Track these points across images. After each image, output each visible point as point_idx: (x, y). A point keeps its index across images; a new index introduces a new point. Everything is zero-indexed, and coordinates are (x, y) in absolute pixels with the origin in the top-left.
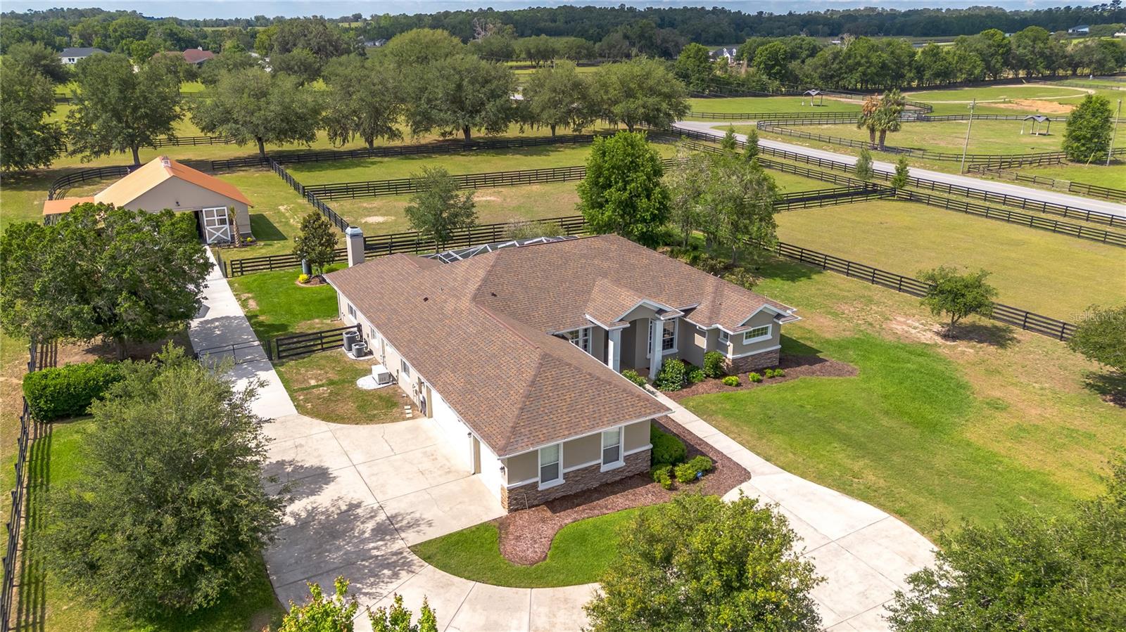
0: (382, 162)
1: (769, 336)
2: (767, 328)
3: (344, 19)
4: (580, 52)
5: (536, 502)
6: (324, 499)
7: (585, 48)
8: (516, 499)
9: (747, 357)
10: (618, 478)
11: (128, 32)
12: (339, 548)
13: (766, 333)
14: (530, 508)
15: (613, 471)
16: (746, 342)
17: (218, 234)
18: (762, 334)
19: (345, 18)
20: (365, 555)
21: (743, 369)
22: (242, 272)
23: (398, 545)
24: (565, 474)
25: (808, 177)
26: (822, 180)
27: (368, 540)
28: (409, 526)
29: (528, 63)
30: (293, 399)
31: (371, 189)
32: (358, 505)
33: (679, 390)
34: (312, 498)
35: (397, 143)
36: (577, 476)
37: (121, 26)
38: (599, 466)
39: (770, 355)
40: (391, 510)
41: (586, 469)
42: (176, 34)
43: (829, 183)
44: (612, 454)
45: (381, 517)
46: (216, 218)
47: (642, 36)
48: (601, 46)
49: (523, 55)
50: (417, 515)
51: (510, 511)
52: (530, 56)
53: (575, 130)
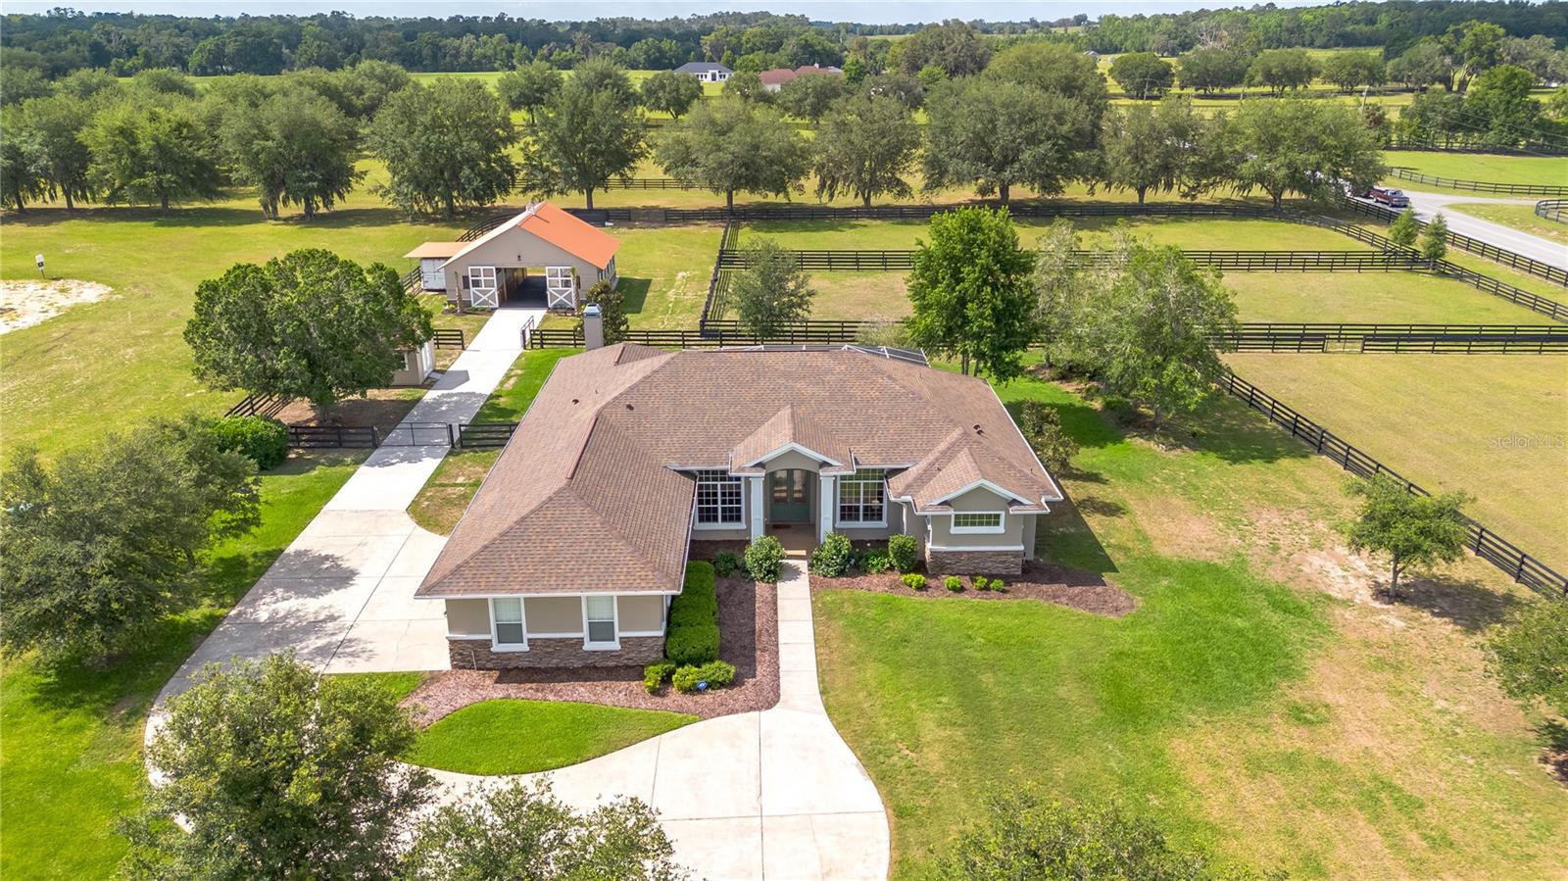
0: (865, 226)
1: (1000, 529)
2: (998, 516)
3: (1063, 23)
4: (1357, 73)
5: (489, 665)
7: (1365, 68)
8: (460, 654)
9: (960, 553)
10: (611, 664)
11: (762, 43)
13: (997, 524)
14: (479, 669)
15: (605, 652)
16: (954, 530)
17: (561, 298)
18: (988, 524)
19: (1064, 20)
21: (952, 569)
22: (542, 344)
24: (529, 640)
25: (1514, 301)
26: (1534, 309)
28: (351, 654)
29: (1268, 89)
30: (421, 493)
31: (857, 261)
33: (832, 577)
35: (904, 202)
36: (548, 647)
37: (755, 36)
38: (581, 641)
39: (1003, 558)
41: (561, 640)
42: (811, 46)
43: (1545, 317)
44: (602, 631)
46: (560, 279)
47: (1475, 49)
48: (1399, 64)
49: (1259, 78)
51: (454, 667)
52: (1270, 78)
53: (1185, 195)
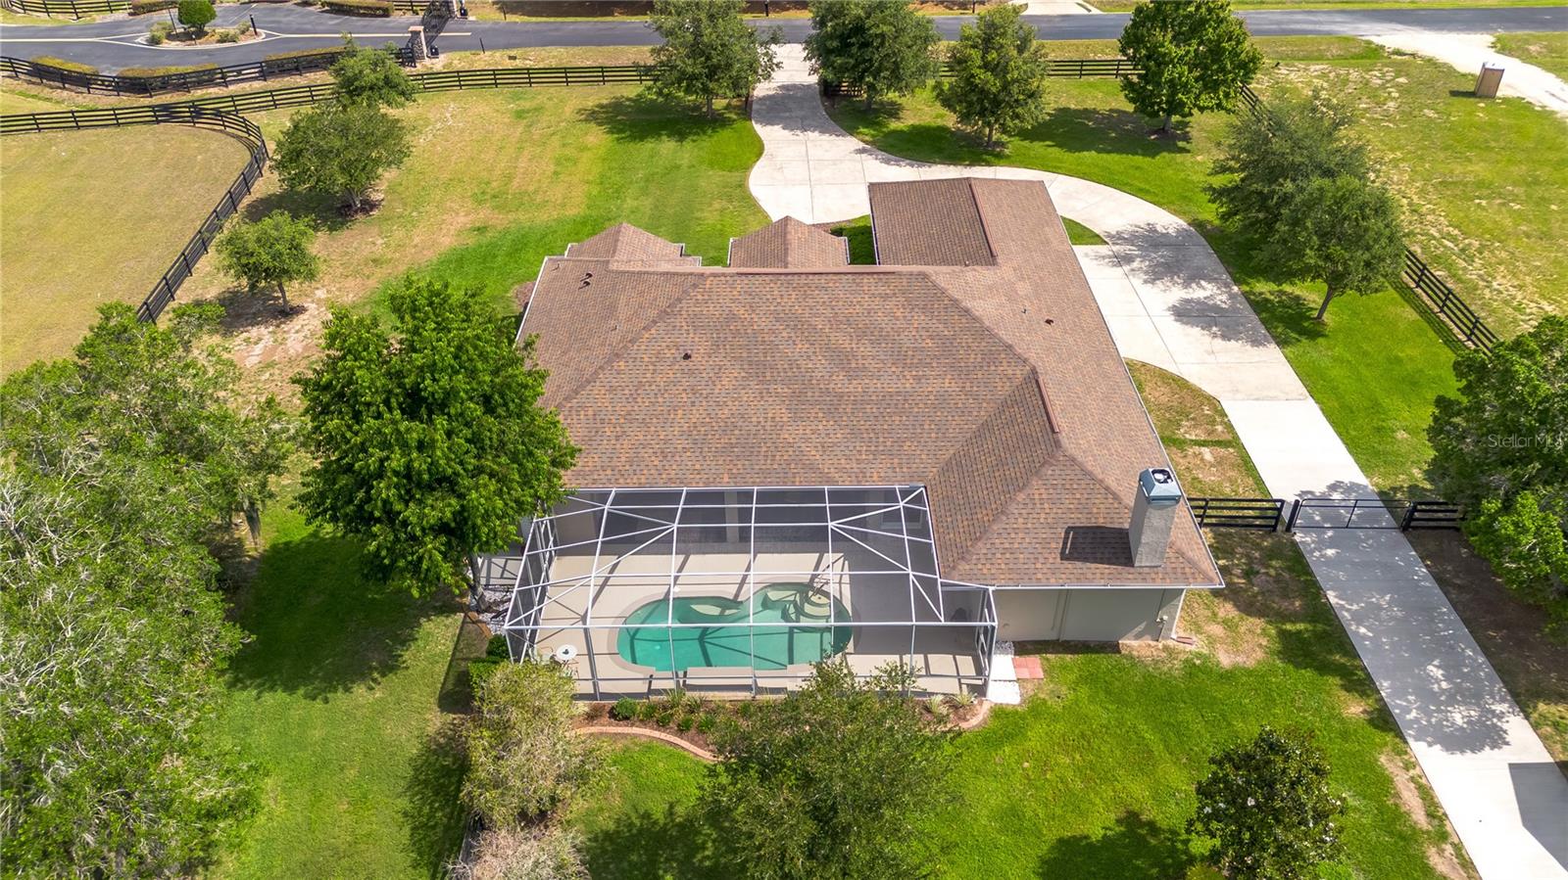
6: (1177, 294)
12: (1162, 256)
20: (1140, 248)
23: (1116, 248)
27: (1137, 256)
28: (1104, 257)
30: (1229, 427)
32: (1146, 282)
34: (1189, 297)
40: (1118, 271)
45: (1127, 268)
50: (1095, 262)
